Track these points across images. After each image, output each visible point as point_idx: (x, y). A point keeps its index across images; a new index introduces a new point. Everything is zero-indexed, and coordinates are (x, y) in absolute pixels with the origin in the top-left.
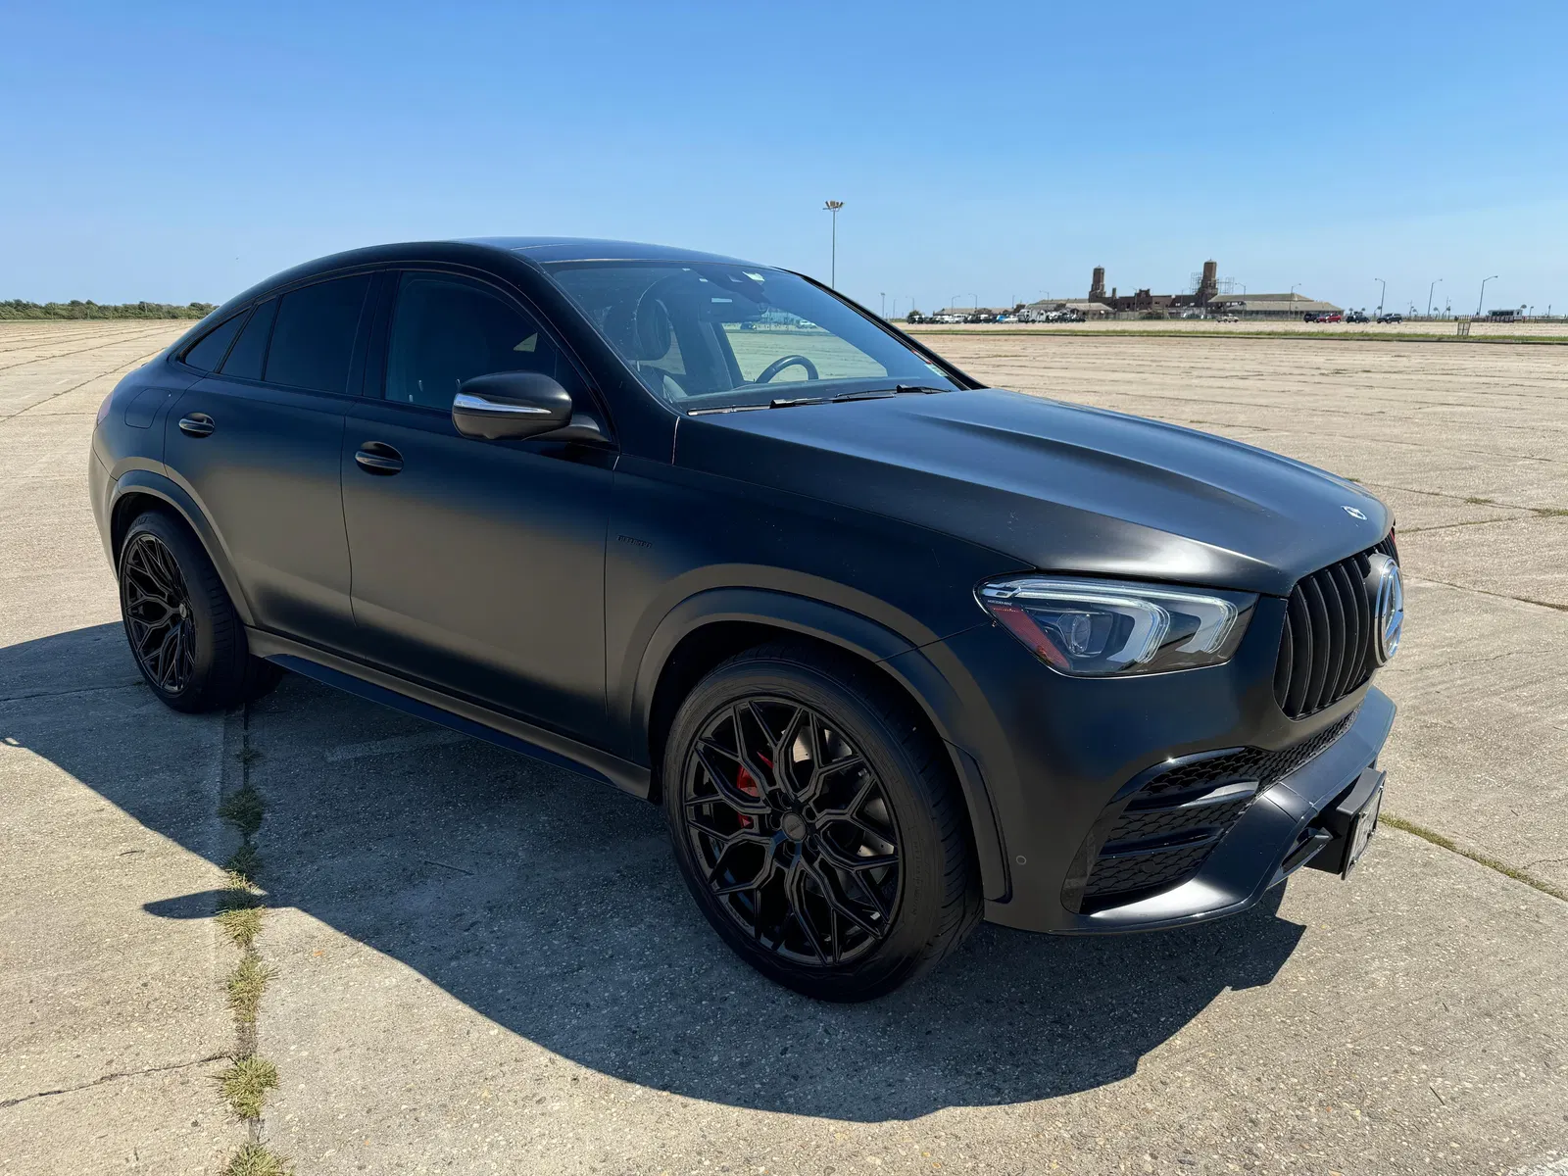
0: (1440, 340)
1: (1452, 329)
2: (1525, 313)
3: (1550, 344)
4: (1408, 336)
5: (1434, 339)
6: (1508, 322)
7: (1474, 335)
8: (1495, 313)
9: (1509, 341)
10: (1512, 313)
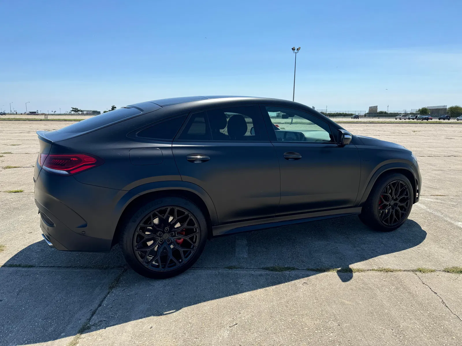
0: (41, 120)
1: (43, 117)
2: (39, 112)
3: (72, 121)
4: (31, 119)
5: (39, 120)
6: (35, 115)
7: (49, 119)
8: (31, 112)
9: (61, 120)
10: (35, 112)
